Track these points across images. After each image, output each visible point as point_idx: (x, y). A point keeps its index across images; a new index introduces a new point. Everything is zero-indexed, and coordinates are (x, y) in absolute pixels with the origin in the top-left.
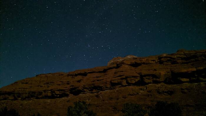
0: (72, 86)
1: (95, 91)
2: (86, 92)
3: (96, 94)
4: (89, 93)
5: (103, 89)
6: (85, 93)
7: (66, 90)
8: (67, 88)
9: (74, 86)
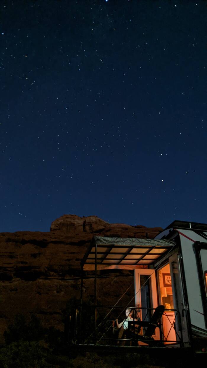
0: (22, 262)
1: (70, 278)
2: (52, 277)
3: (72, 282)
4: (57, 279)
5: (87, 276)
6: (49, 277)
7: (9, 269)
8: (12, 265)
9: (26, 263)
